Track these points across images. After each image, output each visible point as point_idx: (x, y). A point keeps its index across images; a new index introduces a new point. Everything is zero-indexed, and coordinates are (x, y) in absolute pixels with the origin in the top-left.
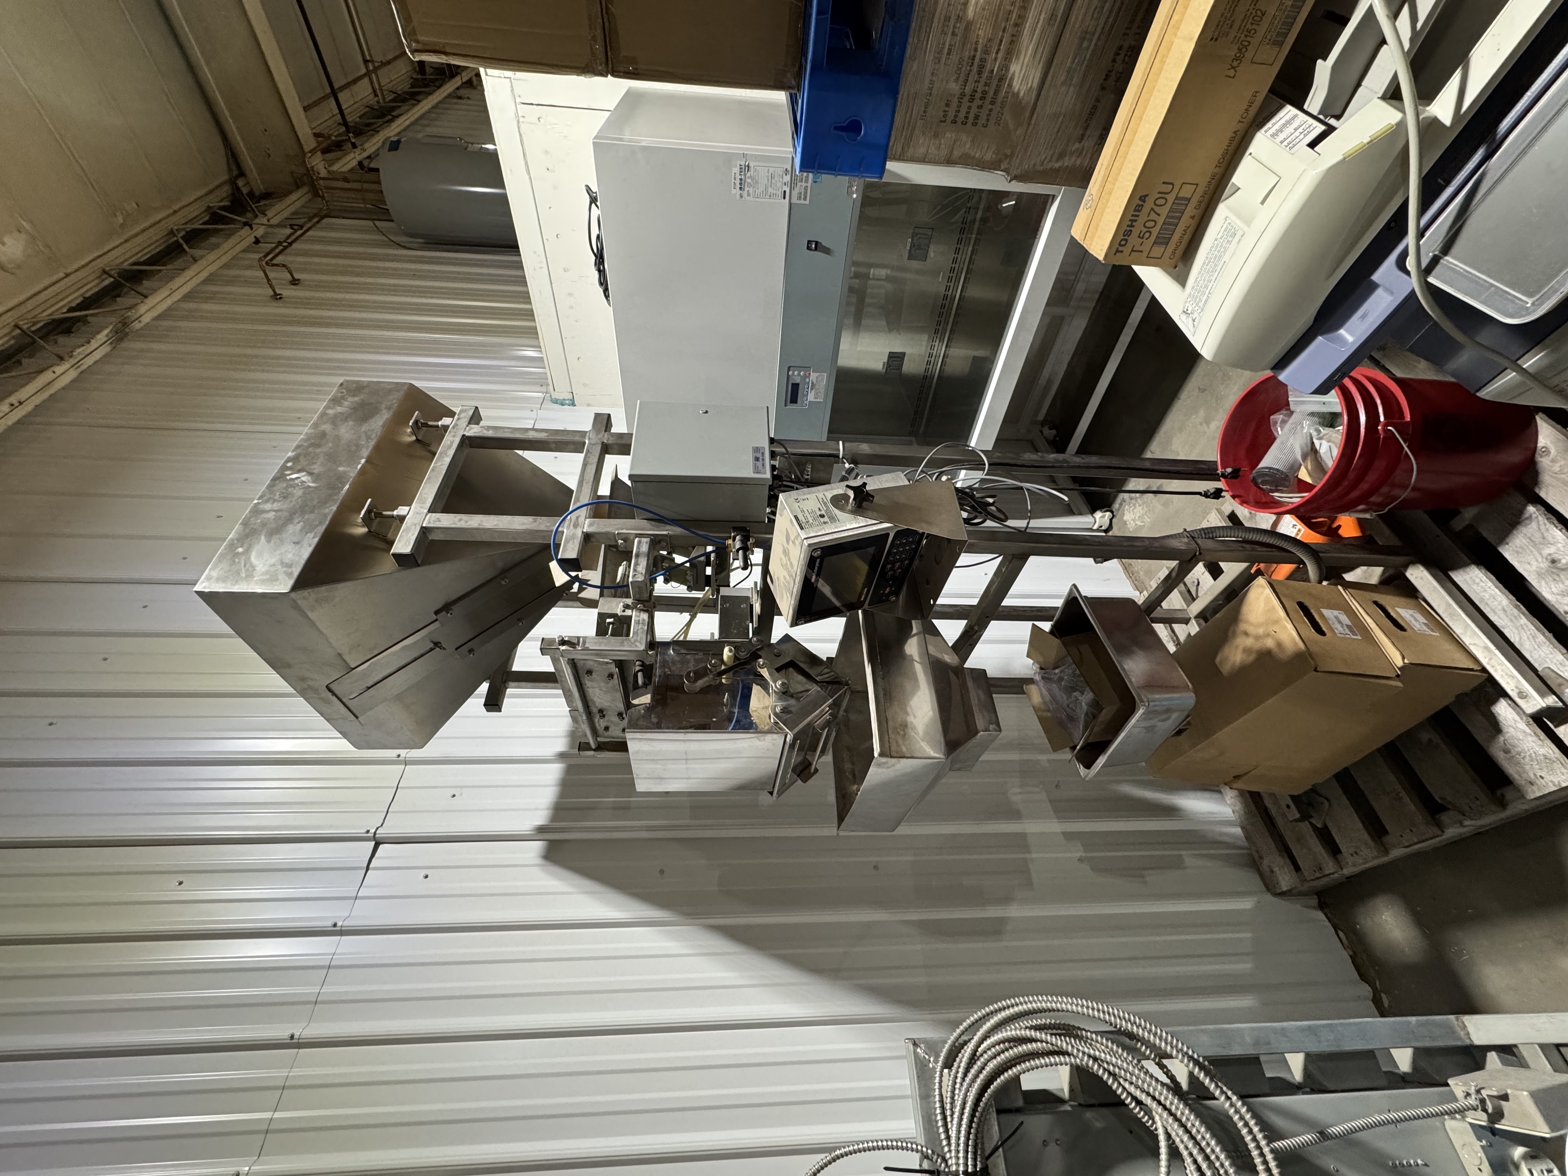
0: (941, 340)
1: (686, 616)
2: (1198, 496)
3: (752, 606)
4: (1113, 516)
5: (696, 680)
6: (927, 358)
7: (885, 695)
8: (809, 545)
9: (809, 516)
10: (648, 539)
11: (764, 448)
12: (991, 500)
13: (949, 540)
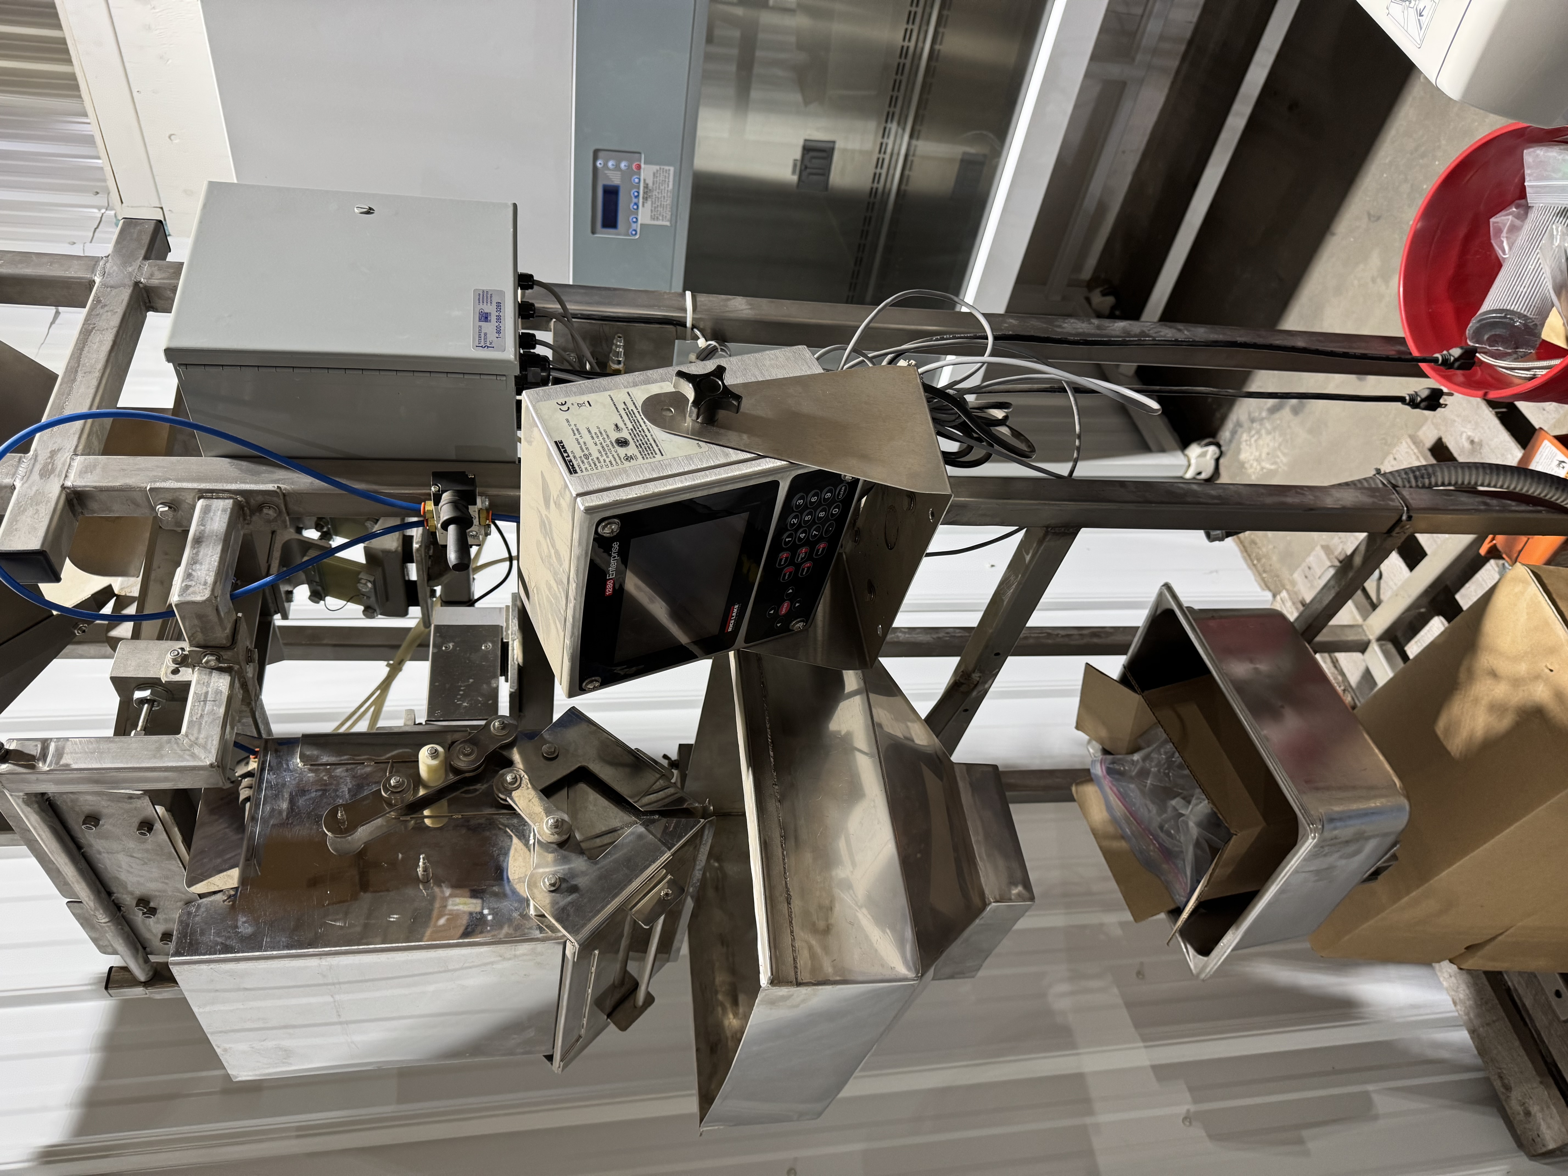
0: (902, 123)
1: (379, 669)
2: (1399, 404)
3: (505, 647)
4: (1221, 454)
5: (352, 828)
6: (875, 156)
7: (784, 837)
8: (589, 511)
9: (590, 443)
10: (229, 503)
11: (502, 293)
12: (999, 414)
13: (911, 495)
